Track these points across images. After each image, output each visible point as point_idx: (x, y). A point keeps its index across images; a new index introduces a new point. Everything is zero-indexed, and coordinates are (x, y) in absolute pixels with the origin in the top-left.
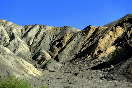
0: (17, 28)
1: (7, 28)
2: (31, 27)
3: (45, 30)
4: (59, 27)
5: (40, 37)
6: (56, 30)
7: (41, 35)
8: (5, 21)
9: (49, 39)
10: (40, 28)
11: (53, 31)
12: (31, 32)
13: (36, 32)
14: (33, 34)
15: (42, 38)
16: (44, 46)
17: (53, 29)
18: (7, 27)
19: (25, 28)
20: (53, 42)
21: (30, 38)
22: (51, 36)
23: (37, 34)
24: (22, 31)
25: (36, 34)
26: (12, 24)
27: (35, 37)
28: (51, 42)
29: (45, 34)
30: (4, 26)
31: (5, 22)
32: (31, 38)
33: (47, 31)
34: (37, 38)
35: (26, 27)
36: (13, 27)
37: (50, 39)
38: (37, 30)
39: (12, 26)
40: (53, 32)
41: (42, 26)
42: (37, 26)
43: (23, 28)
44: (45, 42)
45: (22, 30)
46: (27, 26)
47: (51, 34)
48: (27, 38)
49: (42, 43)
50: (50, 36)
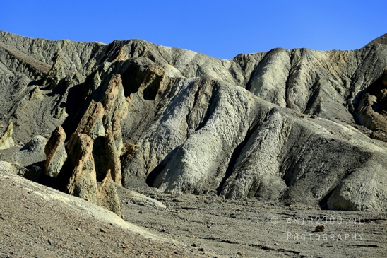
0: (217, 67)
1: (185, 70)
2: (260, 59)
3: (310, 64)
4: (349, 51)
5: (304, 86)
6: (343, 61)
7: (306, 81)
8: (170, 48)
9: (334, 89)
10: (292, 58)
11: (334, 64)
12: (271, 73)
13: (284, 71)
14: (278, 80)
15: (310, 89)
16: (334, 111)
17: (333, 58)
18: (185, 67)
19: (241, 65)
20: (352, 99)
21: (272, 92)
22: (335, 82)
23: (288, 78)
24: (235, 74)
25: (286, 79)
26: (198, 57)
27: (286, 89)
28: (347, 98)
29: (317, 75)
30: (171, 63)
31: (171, 53)
32: (277, 93)
33: (318, 65)
34: (295, 91)
35: (242, 61)
36: (203, 65)
37: (336, 89)
38: (286, 66)
39: (201, 63)
40: (336, 67)
41: (298, 53)
42: (279, 53)
43: (235, 66)
44: (330, 100)
45: (233, 72)
46: (245, 59)
47: (333, 75)
48: (265, 94)
49: (322, 105)
50: (332, 79)
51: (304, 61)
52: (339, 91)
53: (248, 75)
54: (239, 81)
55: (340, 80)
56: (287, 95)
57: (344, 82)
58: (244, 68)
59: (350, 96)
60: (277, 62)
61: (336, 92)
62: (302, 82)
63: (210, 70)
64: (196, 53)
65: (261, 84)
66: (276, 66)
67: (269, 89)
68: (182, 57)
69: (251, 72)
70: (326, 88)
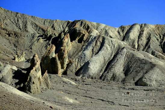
51: (146, 29)
52: (158, 40)
53: (124, 33)
54: (121, 36)
55: (159, 36)
56: (138, 41)
57: (160, 36)
58: (123, 31)
59: (162, 42)
60: (135, 29)
61: (157, 40)
62: (144, 36)
63: (110, 31)
64: (105, 25)
65: (129, 37)
66: (135, 30)
67: (131, 39)
68: (100, 26)
69: (125, 32)
70: (153, 39)
